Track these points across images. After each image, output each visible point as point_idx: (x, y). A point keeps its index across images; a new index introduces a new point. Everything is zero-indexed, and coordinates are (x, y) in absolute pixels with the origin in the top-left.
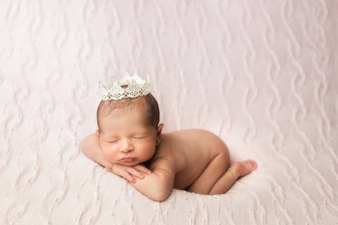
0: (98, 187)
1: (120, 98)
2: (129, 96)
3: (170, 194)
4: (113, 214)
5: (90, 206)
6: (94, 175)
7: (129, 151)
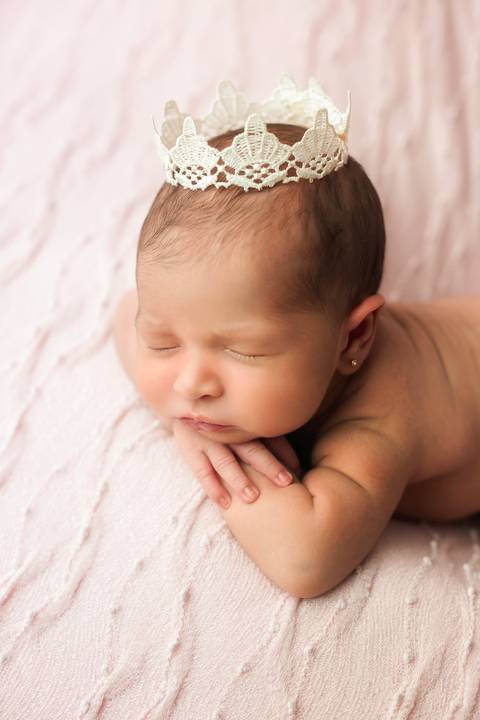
0: (105, 491)
1: (203, 184)
2: (233, 179)
3: (353, 573)
4: (115, 612)
5: (52, 559)
6: (109, 444)
7: (205, 398)
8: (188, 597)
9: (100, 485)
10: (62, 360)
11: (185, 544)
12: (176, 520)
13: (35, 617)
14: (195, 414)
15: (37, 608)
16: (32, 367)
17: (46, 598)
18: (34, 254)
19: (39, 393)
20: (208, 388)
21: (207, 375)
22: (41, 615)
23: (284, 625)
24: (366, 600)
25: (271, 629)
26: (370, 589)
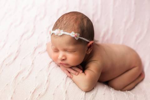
4: (54, 94)
5: (41, 85)
7: (64, 60)
8: (66, 92)
9: (49, 73)
10: (39, 53)
11: (65, 83)
12: (63, 79)
13: (39, 95)
14: (62, 62)
15: (40, 93)
16: (34, 53)
17: (41, 92)
18: (32, 35)
19: (35, 58)
20: (64, 58)
21: (64, 56)
22: (40, 95)
23: (83, 97)
24: (96, 93)
25: (81, 98)
26: (97, 92)
